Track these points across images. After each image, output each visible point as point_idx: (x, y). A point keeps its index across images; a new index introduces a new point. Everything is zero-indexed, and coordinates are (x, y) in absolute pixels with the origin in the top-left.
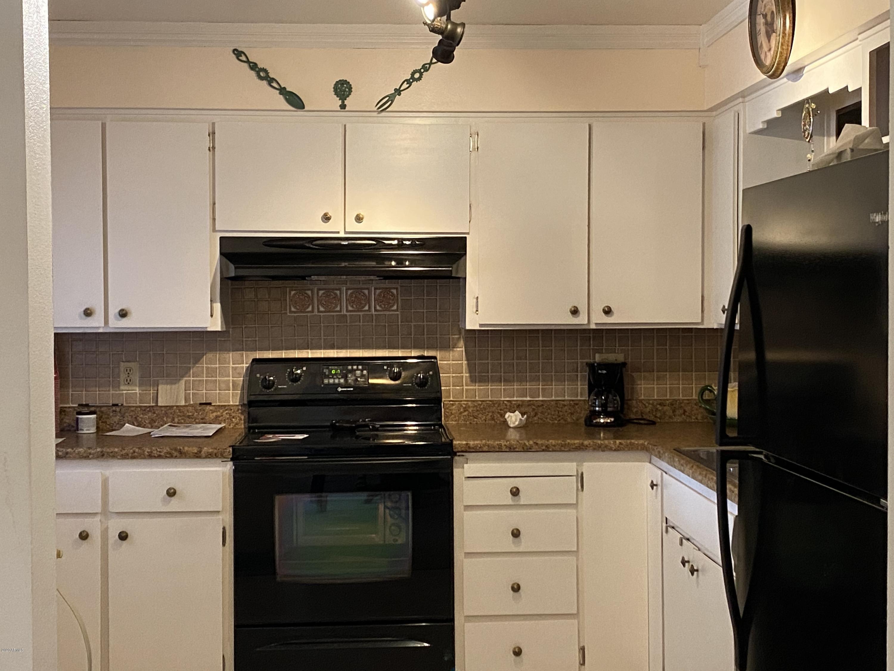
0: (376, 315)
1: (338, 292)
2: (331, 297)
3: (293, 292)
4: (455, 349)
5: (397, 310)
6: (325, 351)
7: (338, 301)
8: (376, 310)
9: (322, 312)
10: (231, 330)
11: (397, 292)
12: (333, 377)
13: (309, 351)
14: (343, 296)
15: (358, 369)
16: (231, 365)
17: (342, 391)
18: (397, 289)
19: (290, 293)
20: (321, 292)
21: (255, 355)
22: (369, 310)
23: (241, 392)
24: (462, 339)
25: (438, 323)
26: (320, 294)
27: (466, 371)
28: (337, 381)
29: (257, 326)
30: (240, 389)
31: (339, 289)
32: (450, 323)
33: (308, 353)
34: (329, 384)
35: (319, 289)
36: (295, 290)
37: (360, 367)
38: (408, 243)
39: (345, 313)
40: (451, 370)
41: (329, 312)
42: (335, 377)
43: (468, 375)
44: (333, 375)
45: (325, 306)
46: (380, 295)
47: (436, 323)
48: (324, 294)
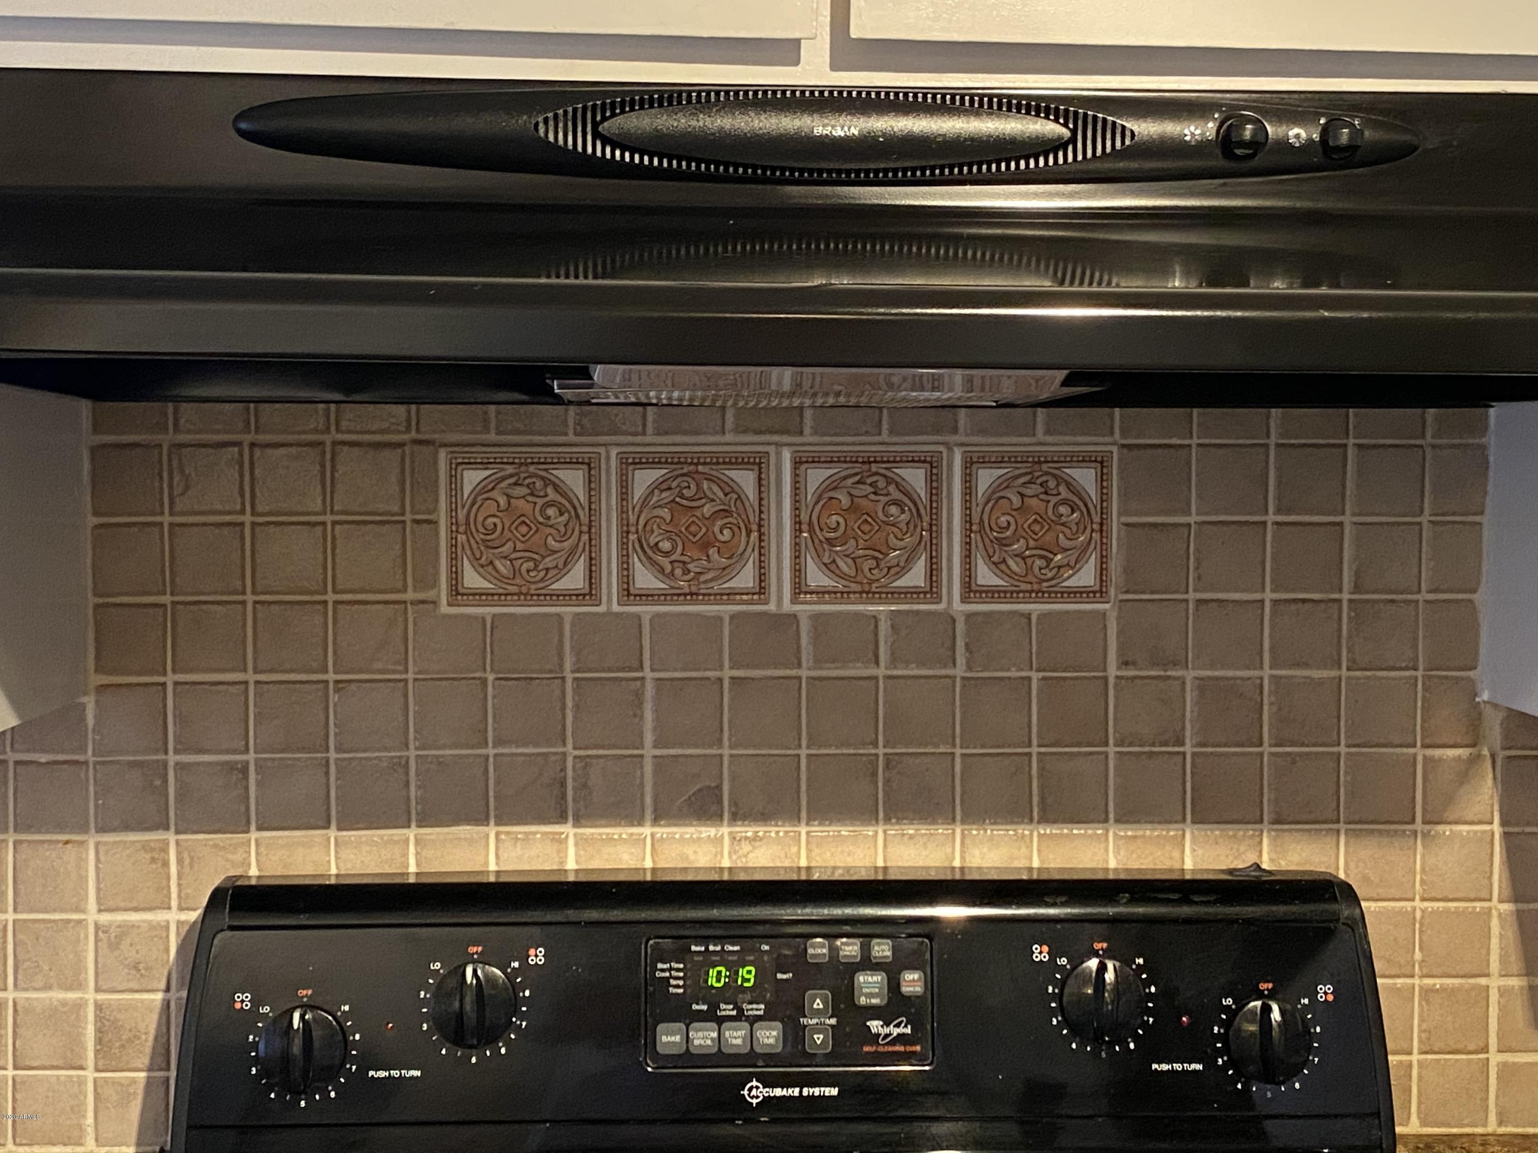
0: (969, 616)
1: (746, 480)
2: (707, 510)
3: (472, 478)
4: (1447, 829)
5: (1099, 592)
6: (661, 831)
7: (749, 532)
8: (970, 590)
9: (646, 597)
10: (90, 703)
11: (1103, 479)
12: (714, 1007)
13: (568, 830)
14: (779, 504)
15: (867, 963)
16: (92, 915)
17: (767, 1100)
18: (1101, 463)
19: (454, 480)
20: (644, 479)
21: (238, 857)
22: (932, 590)
23: (149, 1082)
24: (1488, 764)
25: (1344, 672)
26: (638, 492)
27: (1503, 960)
28: (736, 1037)
29: (251, 677)
30: (146, 1060)
31: (757, 463)
32: (1420, 673)
33: (561, 841)
34: (688, 1057)
35: (631, 463)
36: (485, 465)
37: (882, 949)
38: (1297, 134)
39: (787, 606)
40: (1418, 955)
41: (692, 596)
42: (727, 1010)
43: (1515, 982)
44: (714, 998)
45: (665, 562)
46: (995, 496)
47: (1333, 673)
48: (659, 486)
